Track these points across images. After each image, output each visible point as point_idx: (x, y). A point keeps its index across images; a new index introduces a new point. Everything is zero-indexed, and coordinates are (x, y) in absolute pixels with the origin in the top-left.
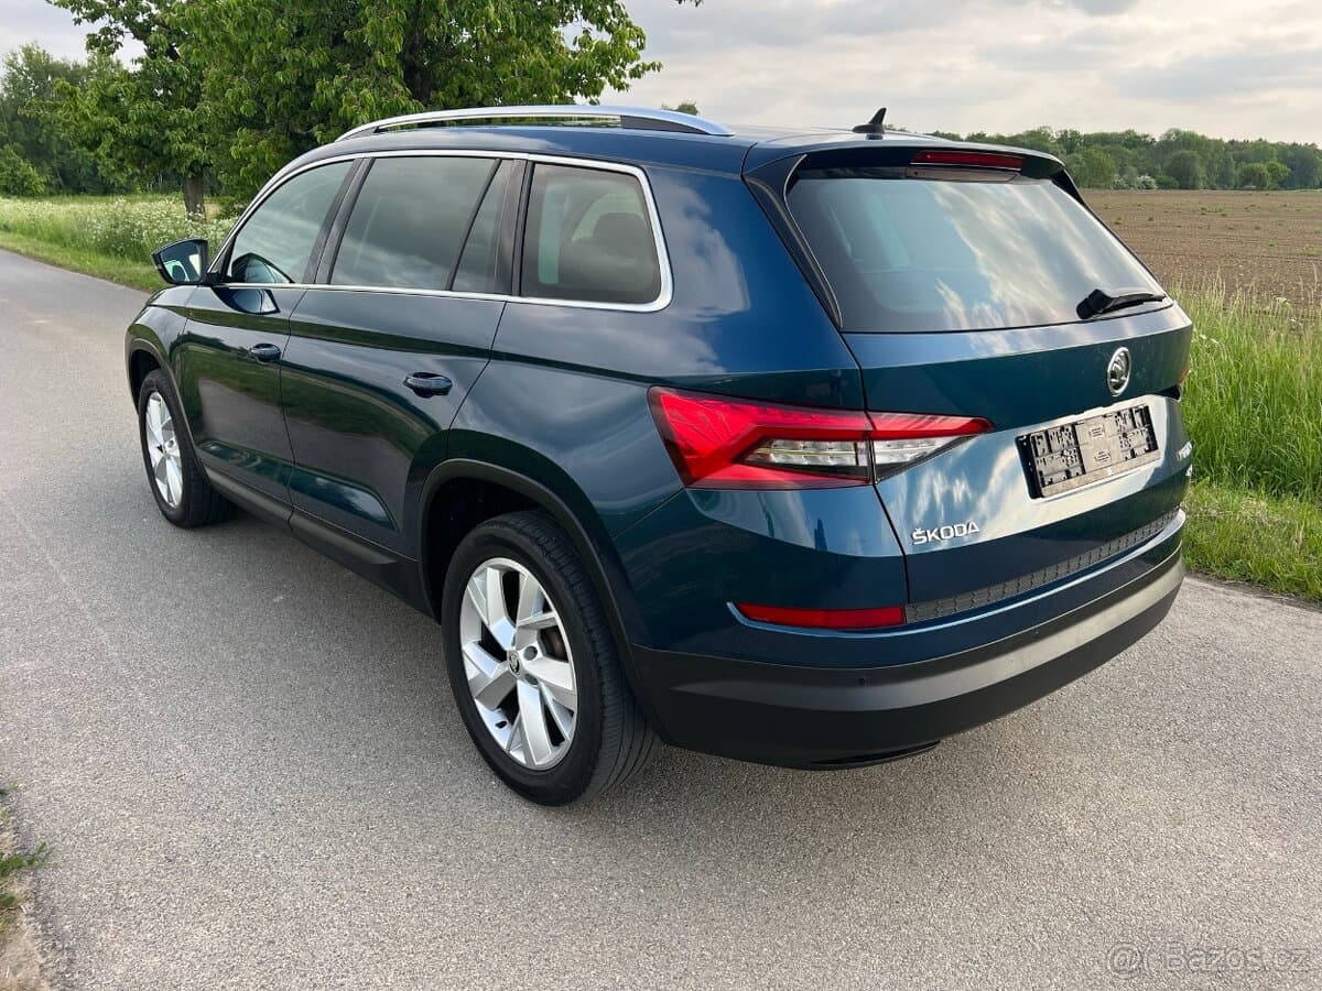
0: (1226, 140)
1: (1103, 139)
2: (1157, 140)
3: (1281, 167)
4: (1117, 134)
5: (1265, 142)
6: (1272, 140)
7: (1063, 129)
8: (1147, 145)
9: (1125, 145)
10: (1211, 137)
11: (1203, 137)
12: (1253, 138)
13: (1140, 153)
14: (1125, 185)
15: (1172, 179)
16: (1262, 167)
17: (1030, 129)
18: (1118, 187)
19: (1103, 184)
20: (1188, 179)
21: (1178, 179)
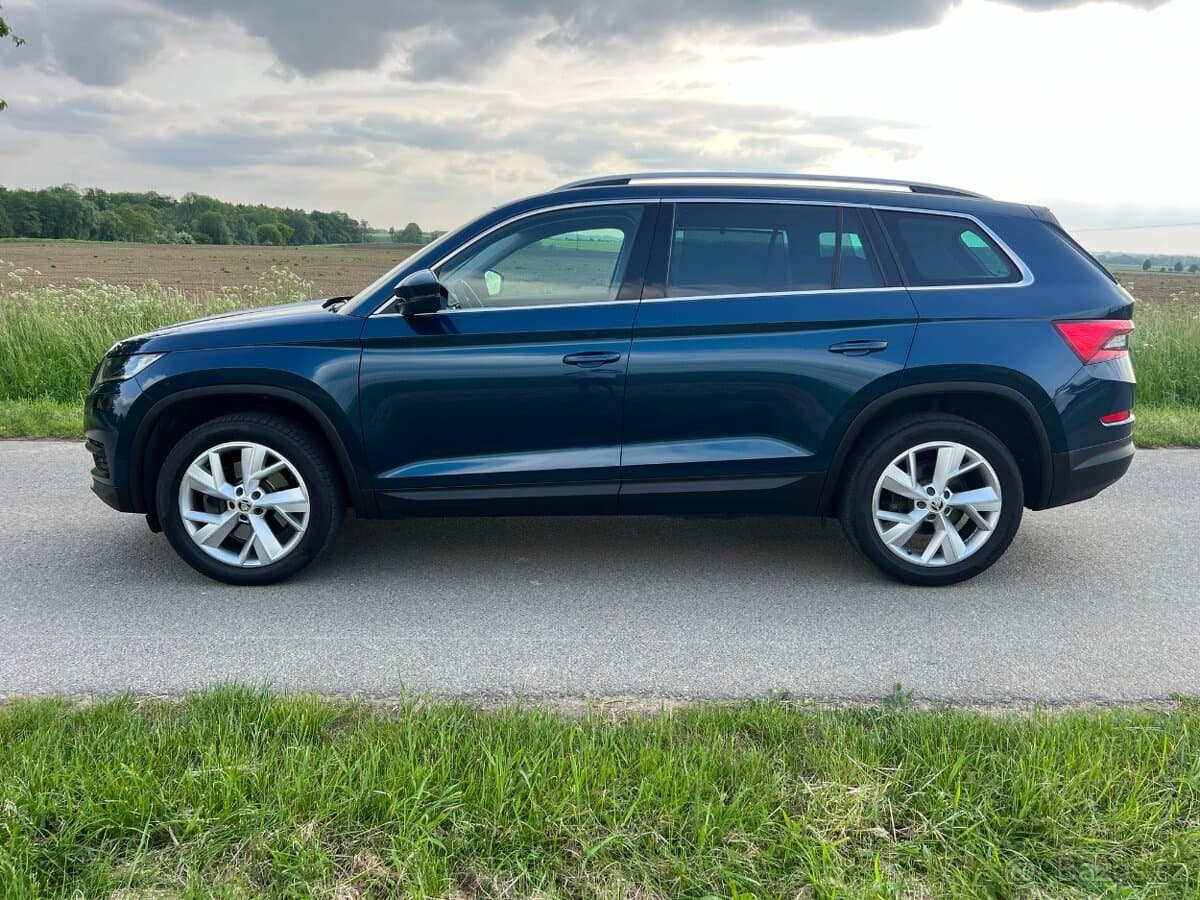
0: (235, 205)
1: (130, 199)
2: (179, 201)
3: (287, 227)
4: (140, 195)
5: (266, 208)
6: (271, 206)
7: (89, 187)
8: (171, 205)
9: (151, 205)
10: (224, 202)
11: (217, 201)
12: (256, 204)
13: (167, 212)
14: (167, 240)
15: (206, 236)
16: (273, 227)
17: (54, 186)
18: (161, 242)
19: (147, 239)
20: (218, 236)
21: (211, 236)
